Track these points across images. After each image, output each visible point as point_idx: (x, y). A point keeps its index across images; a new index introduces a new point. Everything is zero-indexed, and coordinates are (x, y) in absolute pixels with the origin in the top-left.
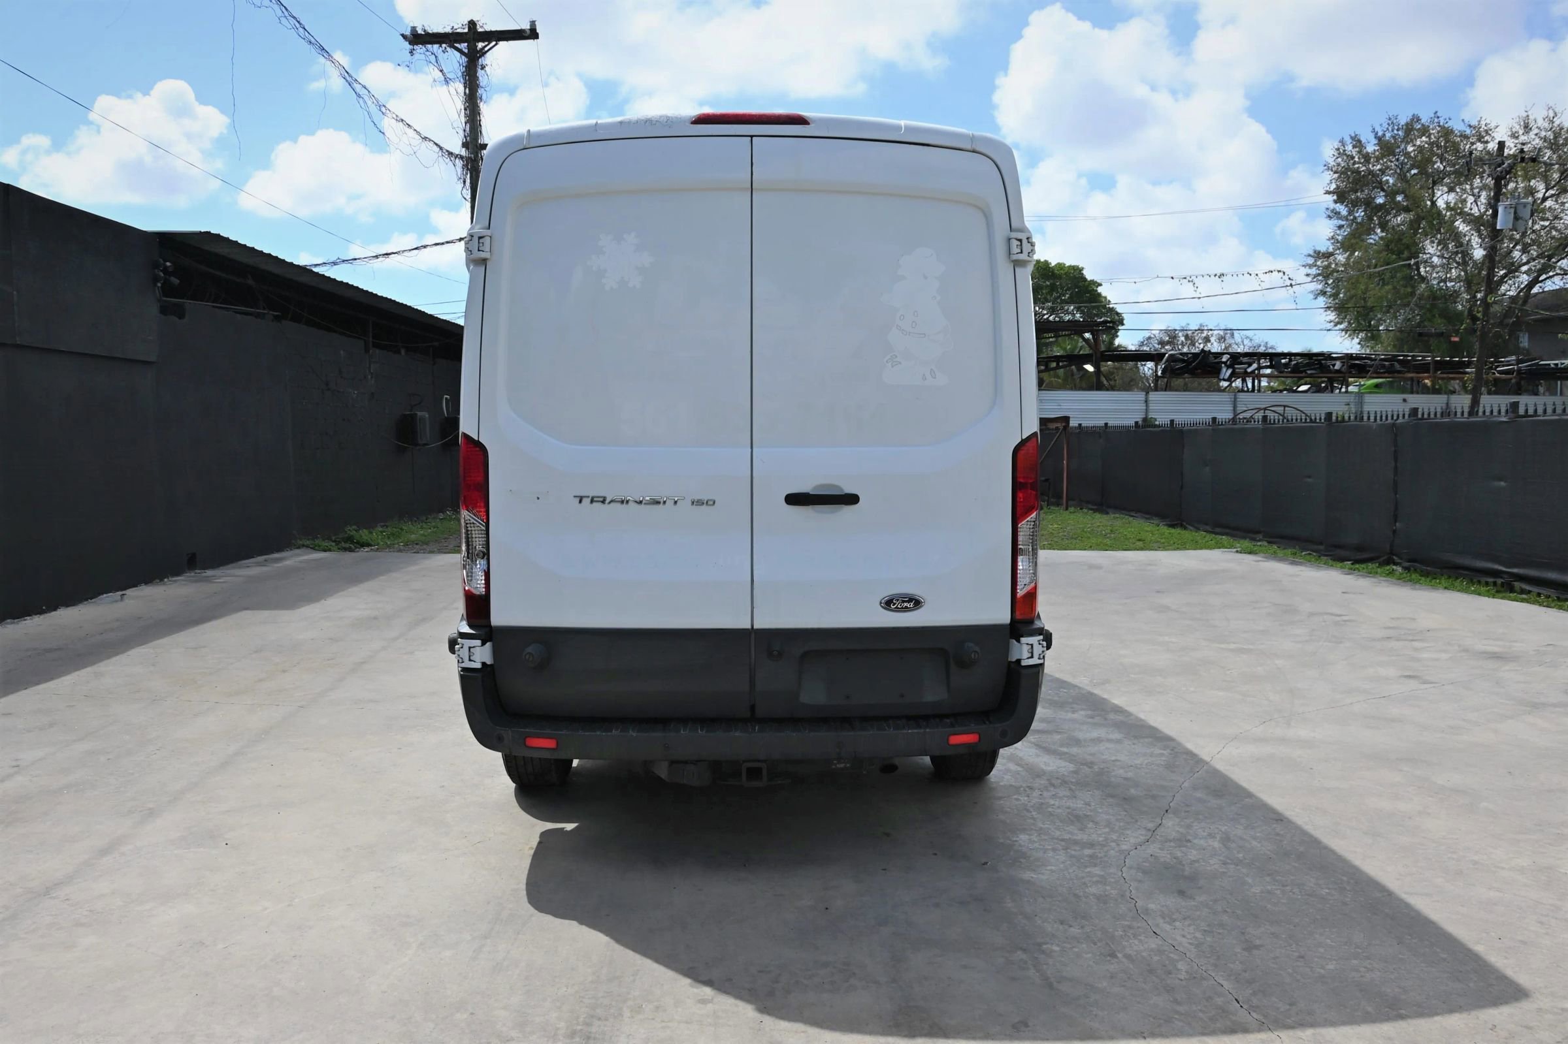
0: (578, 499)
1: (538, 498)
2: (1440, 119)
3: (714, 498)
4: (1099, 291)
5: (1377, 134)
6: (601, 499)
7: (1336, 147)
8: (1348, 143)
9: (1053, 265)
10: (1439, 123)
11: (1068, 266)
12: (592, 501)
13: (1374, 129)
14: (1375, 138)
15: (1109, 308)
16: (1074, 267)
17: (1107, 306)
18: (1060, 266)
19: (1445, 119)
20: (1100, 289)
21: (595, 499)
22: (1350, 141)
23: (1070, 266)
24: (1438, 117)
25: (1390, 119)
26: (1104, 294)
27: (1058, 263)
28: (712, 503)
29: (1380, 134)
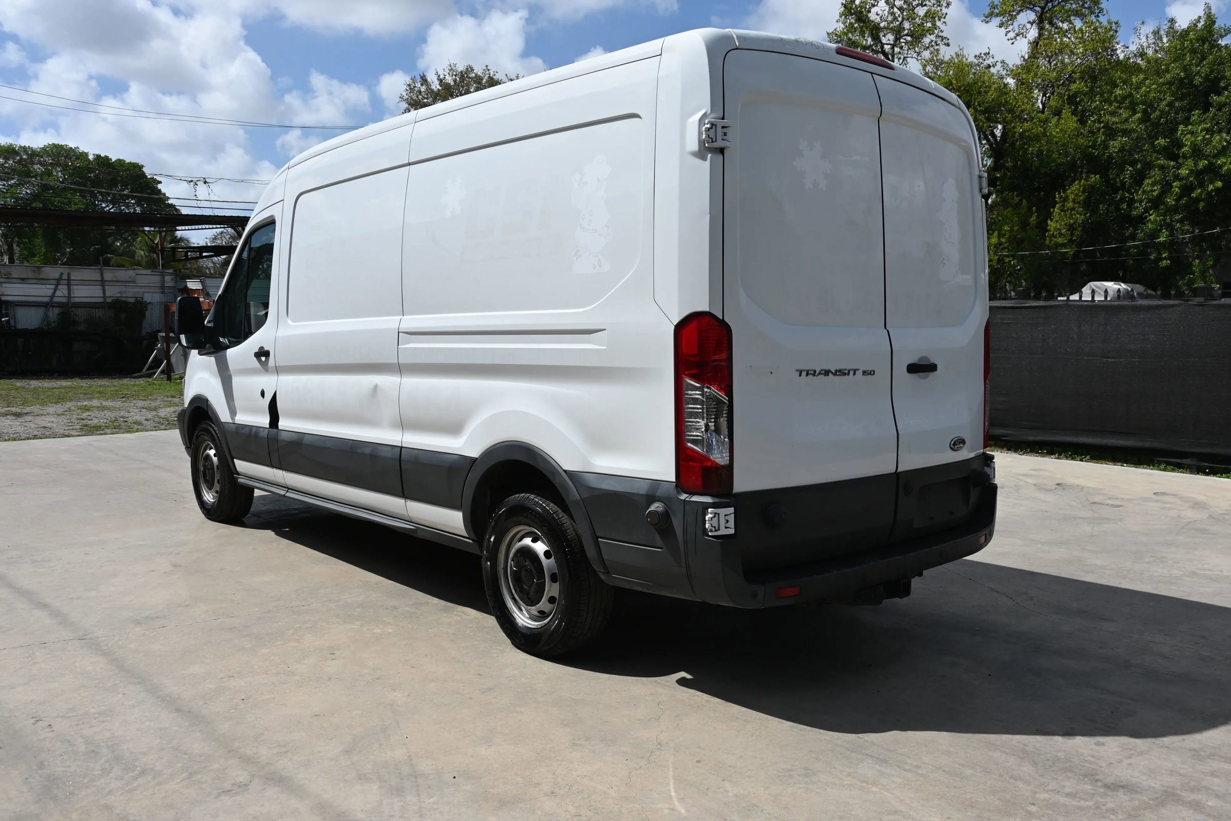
0: (798, 373)
1: (771, 373)
2: (490, 71)
3: (872, 369)
4: (159, 188)
5: (439, 76)
6: (812, 372)
7: (408, 83)
8: (418, 81)
9: (113, 160)
10: (490, 74)
11: (128, 163)
12: (807, 375)
13: (437, 72)
14: (438, 79)
15: (168, 203)
16: (133, 164)
17: (166, 202)
18: (120, 162)
19: (494, 72)
20: (160, 186)
21: (810, 372)
22: (420, 80)
23: (130, 163)
24: (489, 70)
25: (450, 66)
26: (163, 191)
27: (119, 160)
28: (872, 373)
29: (442, 77)
